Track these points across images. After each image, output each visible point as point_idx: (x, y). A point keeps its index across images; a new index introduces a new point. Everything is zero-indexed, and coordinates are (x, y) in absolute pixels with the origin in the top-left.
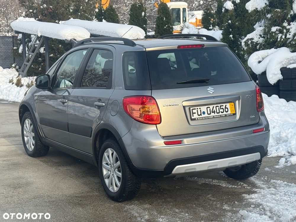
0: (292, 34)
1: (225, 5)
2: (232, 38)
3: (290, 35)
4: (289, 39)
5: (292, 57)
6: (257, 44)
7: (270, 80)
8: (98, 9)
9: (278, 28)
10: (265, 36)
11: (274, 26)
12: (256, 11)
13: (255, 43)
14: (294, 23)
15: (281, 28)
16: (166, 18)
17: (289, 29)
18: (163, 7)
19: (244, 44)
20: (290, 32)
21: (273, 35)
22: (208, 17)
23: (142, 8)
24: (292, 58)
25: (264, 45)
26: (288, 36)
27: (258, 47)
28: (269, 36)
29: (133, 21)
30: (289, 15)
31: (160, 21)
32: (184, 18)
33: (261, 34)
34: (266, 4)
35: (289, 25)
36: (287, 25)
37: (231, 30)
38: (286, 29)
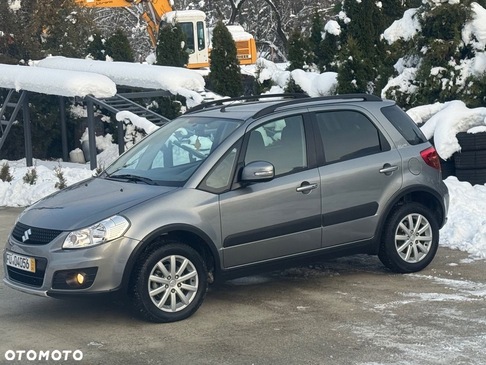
0: (464, 78)
1: (326, 28)
2: (356, 86)
3: (460, 79)
4: (459, 86)
5: (472, 116)
6: (406, 95)
7: (442, 152)
8: (94, 36)
9: (442, 69)
10: (418, 82)
11: (434, 67)
12: (401, 42)
13: (402, 94)
14: (465, 61)
15: (445, 69)
16: (228, 51)
17: (459, 71)
18: (222, 33)
19: (385, 95)
20: (461, 76)
21: (434, 80)
22: (299, 48)
23: (181, 35)
24: (471, 118)
25: (417, 96)
26: (458, 82)
27: (408, 99)
28: (425, 83)
29: (166, 57)
30: (457, 48)
31: (218, 58)
32: (201, 40)
33: (412, 79)
34: (417, 30)
35: (458, 63)
36: (455, 63)
37: (353, 71)
38: (455, 71)
